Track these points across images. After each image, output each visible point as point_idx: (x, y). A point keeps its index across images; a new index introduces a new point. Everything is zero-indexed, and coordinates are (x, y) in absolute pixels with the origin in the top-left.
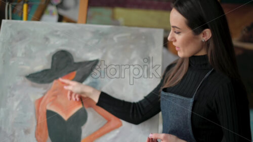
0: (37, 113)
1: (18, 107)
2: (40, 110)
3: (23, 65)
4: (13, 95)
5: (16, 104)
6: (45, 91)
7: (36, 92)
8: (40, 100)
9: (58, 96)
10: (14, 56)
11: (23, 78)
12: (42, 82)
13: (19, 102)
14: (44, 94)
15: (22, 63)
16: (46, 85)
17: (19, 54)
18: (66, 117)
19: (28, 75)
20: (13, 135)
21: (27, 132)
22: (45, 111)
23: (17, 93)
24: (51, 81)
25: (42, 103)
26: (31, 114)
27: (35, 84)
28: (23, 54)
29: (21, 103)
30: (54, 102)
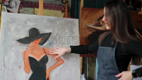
0: (24, 58)
1: (14, 55)
2: (25, 57)
3: (15, 35)
4: (11, 50)
5: (13, 54)
6: (27, 47)
7: (23, 48)
8: (25, 52)
9: (34, 50)
10: (10, 30)
11: (15, 42)
12: (25, 43)
13: (14, 53)
14: (27, 49)
15: (14, 34)
16: (27, 44)
17: (12, 30)
18: (38, 60)
19: (18, 40)
20: (13, 69)
21: (20, 67)
22: (28, 57)
23: (13, 49)
24: (30, 43)
25: (26, 53)
26: (21, 59)
27: (22, 44)
28: (14, 29)
29: (15, 54)
30: (32, 53)
